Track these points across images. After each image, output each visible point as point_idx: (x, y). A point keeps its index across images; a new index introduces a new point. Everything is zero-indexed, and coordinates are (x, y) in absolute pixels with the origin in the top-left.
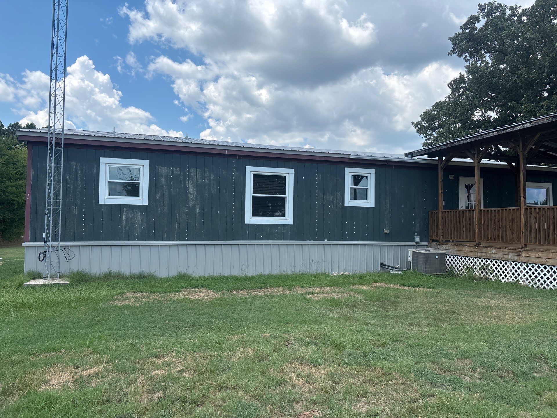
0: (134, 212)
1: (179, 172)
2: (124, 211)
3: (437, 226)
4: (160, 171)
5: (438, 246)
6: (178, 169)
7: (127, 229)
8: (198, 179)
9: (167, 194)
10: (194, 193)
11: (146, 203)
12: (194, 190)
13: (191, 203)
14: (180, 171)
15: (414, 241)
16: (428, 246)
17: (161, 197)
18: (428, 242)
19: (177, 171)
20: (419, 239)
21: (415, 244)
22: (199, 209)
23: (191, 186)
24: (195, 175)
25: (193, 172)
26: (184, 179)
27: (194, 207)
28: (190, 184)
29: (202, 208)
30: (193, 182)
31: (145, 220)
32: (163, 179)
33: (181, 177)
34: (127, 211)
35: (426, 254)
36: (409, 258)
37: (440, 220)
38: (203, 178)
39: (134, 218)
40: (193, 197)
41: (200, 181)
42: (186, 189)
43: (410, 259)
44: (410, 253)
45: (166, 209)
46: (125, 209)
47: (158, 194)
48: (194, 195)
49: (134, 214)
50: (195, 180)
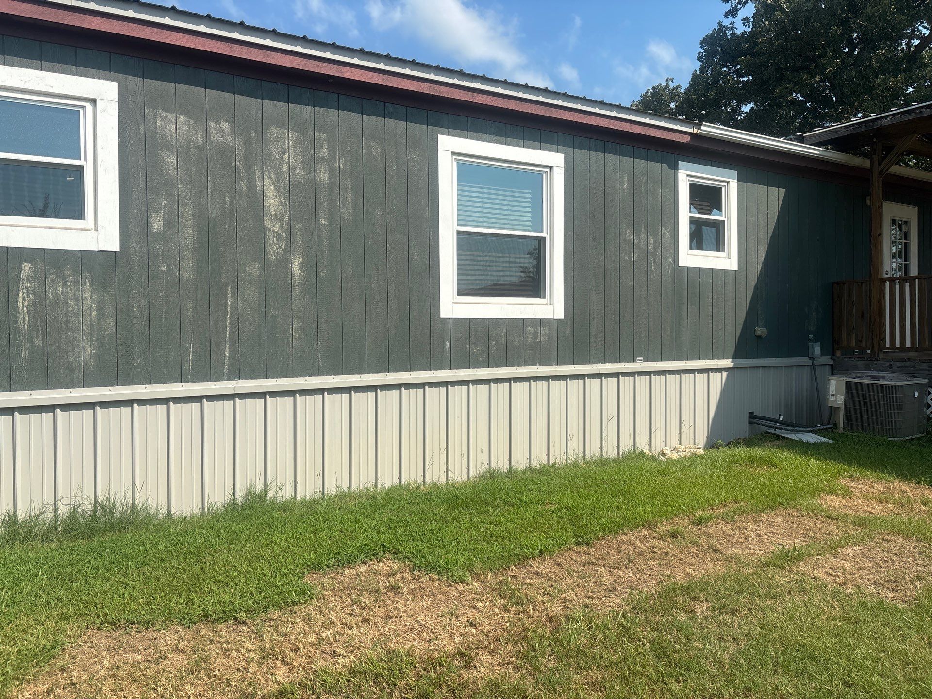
0: (63, 278)
1: (230, 138)
2: (23, 275)
4: (162, 128)
6: (227, 125)
7: (38, 342)
8: (294, 168)
9: (188, 212)
10: (284, 214)
11: (112, 244)
12: (282, 204)
13: (274, 249)
14: (234, 133)
15: (807, 355)
17: (167, 223)
18: (834, 353)
19: (221, 132)
20: (820, 348)
21: (810, 362)
22: (301, 269)
23: (271, 191)
24: (284, 153)
25: (277, 140)
26: (249, 165)
27: (285, 262)
28: (267, 181)
29: (311, 266)
30: (279, 175)
31: (109, 309)
32: (173, 160)
33: (240, 155)
34: (35, 272)
38: (311, 163)
39: (66, 299)
40: (281, 227)
41: (300, 173)
42: (256, 199)
45: (187, 270)
46: (26, 267)
47: (158, 212)
48: (281, 221)
49: (65, 285)
50: (285, 169)
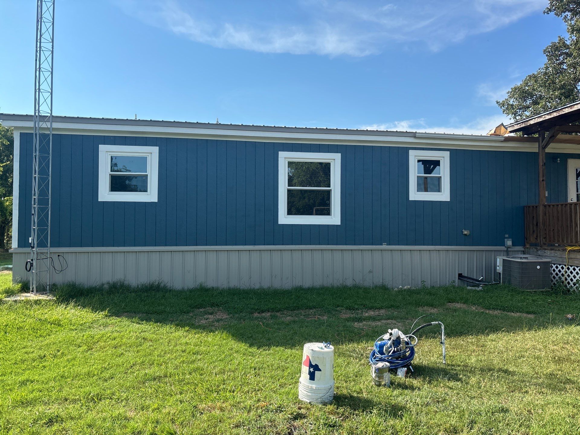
3: (537, 225)
5: (539, 252)
11: (156, 200)
15: (504, 245)
16: (524, 253)
18: (524, 246)
20: (511, 242)
21: (506, 249)
31: (154, 221)
35: (522, 262)
36: (498, 268)
37: (541, 217)
39: (141, 218)
43: (500, 269)
44: (499, 261)
